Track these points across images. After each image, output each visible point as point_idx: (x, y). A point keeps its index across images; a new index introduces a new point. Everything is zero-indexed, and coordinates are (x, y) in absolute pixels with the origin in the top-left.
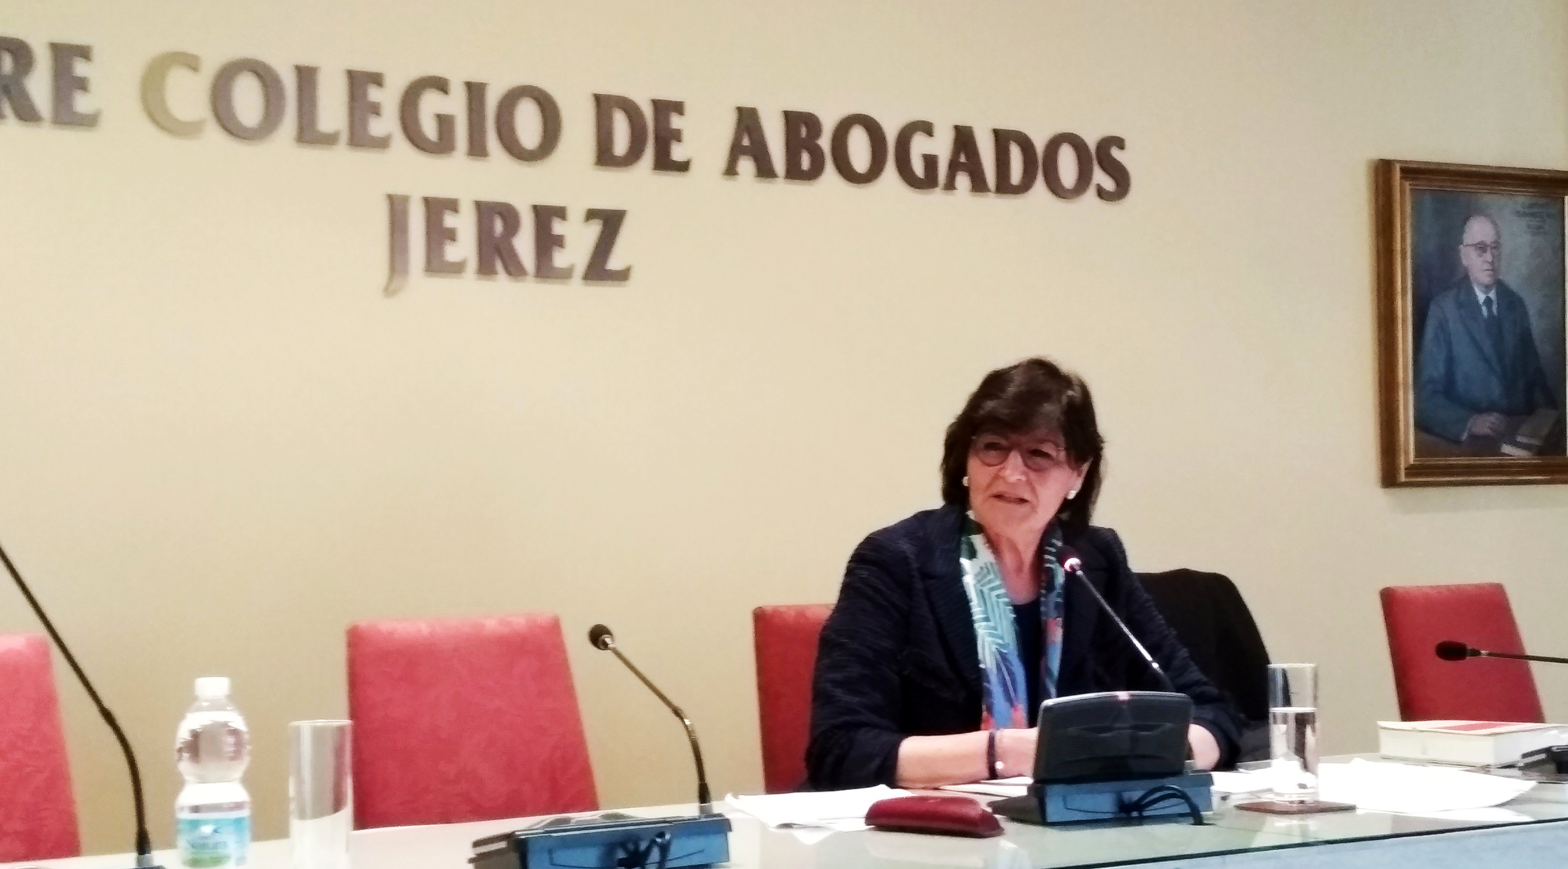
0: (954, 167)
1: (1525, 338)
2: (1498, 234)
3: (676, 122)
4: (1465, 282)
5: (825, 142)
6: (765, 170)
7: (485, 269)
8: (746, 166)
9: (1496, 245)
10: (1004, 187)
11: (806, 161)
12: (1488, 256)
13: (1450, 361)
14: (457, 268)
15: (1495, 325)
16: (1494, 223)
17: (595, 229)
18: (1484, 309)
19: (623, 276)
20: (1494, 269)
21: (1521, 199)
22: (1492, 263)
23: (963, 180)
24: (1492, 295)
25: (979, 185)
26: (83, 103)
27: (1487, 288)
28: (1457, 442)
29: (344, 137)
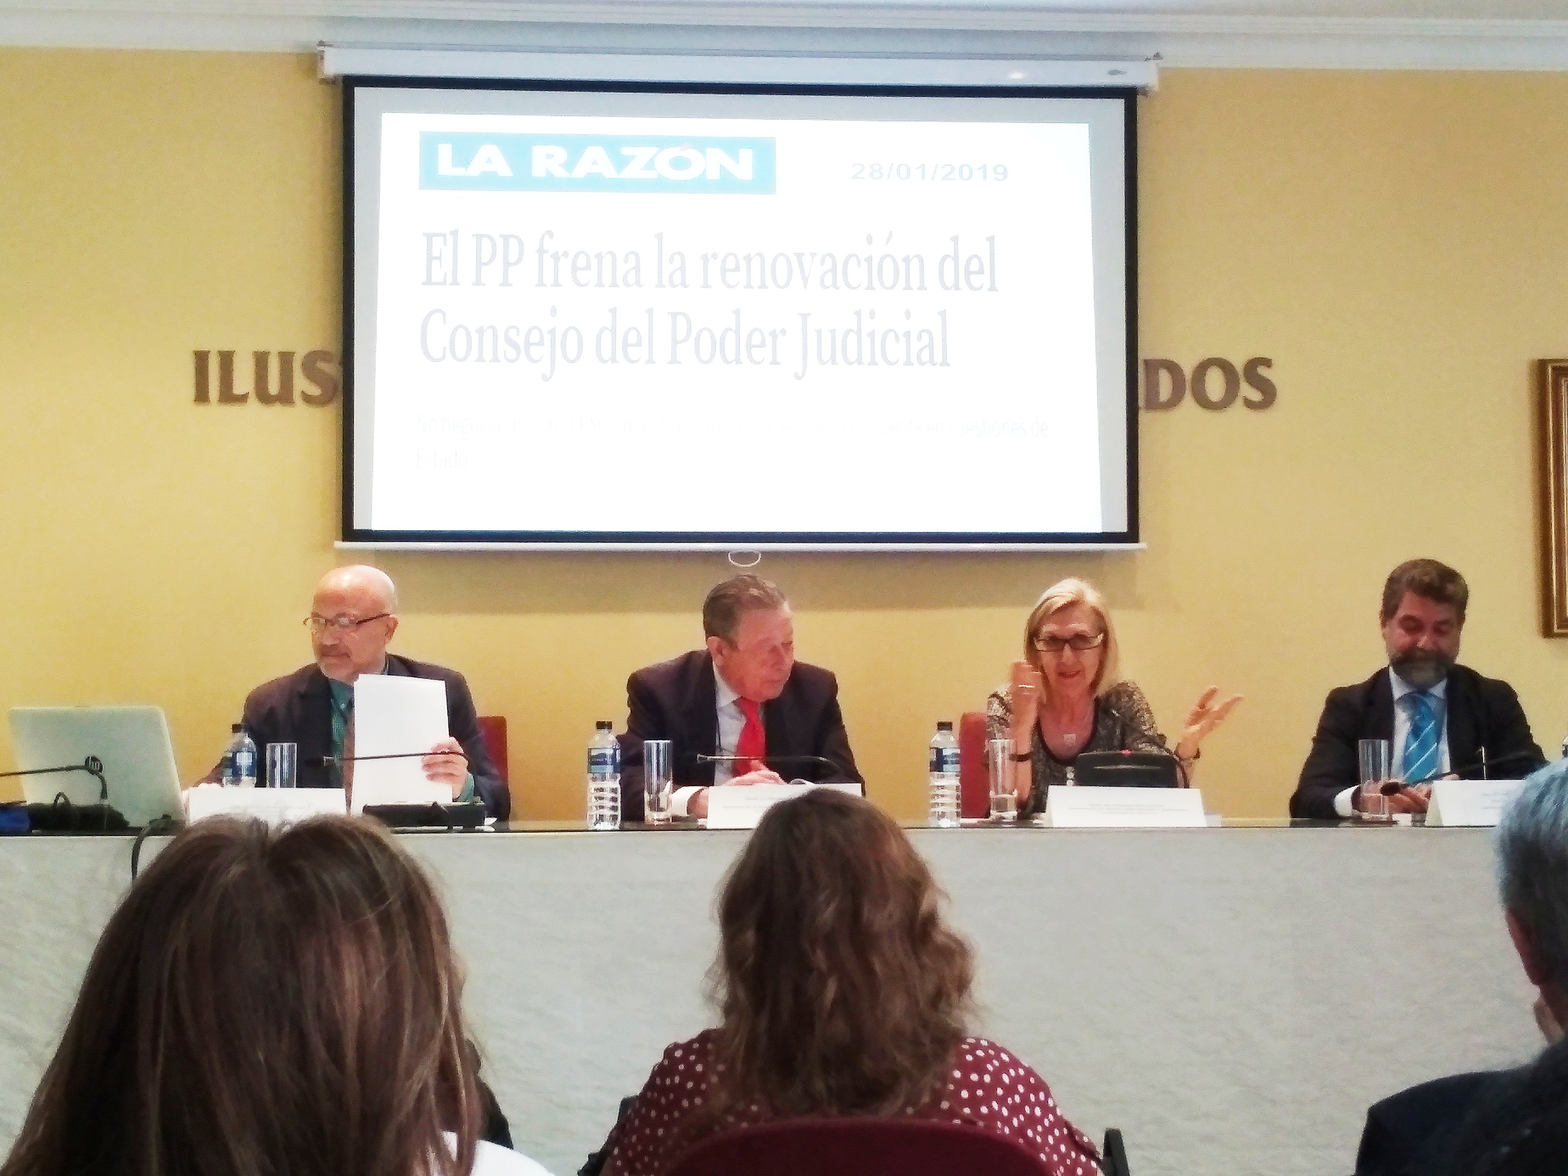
10: (1153, 403)
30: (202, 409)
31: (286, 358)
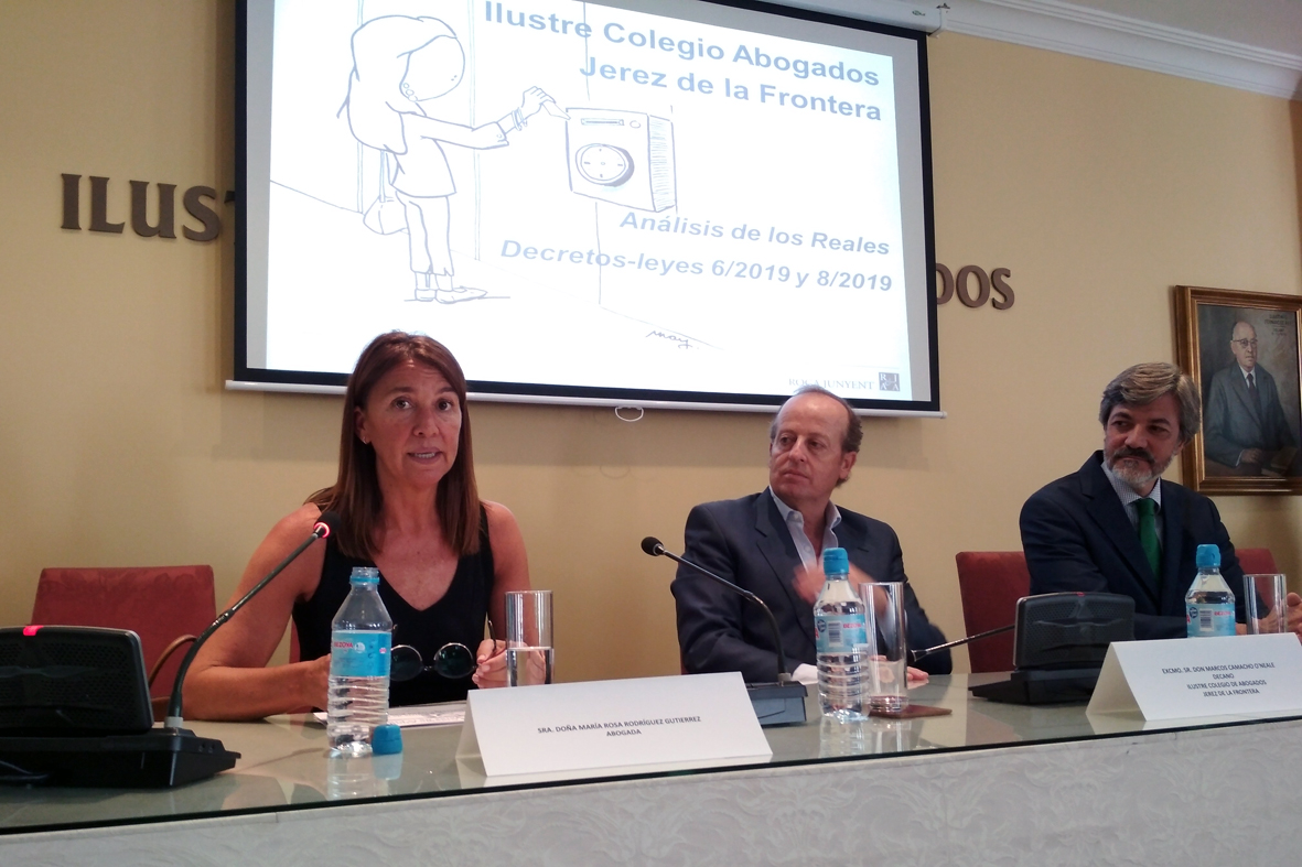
1: (1275, 403)
2: (1255, 335)
4: (1235, 364)
9: (1254, 341)
12: (1249, 348)
13: (1227, 415)
15: (1254, 391)
16: (1253, 328)
18: (1248, 382)
20: (1253, 356)
21: (1269, 311)
22: (1252, 352)
24: (1253, 373)
27: (1249, 369)
28: (1233, 467)
30: (70, 235)
31: (166, 191)
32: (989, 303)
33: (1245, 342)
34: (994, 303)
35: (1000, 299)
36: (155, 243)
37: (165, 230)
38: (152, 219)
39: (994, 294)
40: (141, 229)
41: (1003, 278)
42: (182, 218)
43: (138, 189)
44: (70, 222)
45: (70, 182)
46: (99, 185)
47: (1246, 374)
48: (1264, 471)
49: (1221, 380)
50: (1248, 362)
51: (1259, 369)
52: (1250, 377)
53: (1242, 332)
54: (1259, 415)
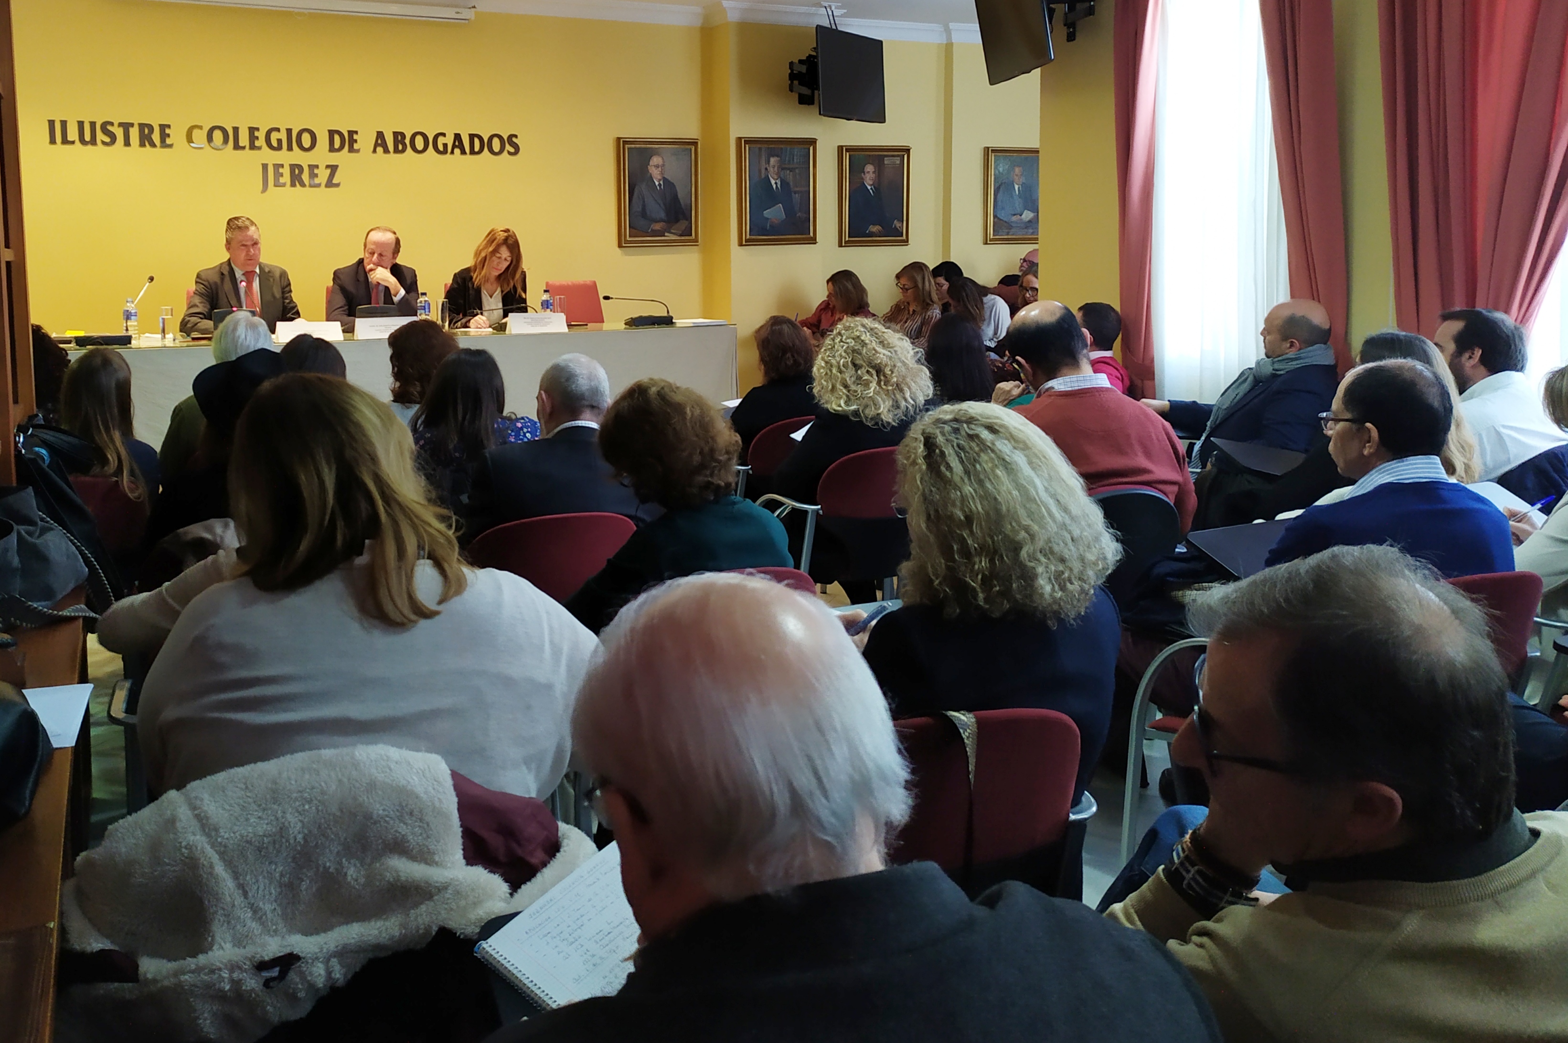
0: (454, 146)
1: (675, 198)
2: (664, 162)
3: (355, 137)
4: (651, 178)
5: (407, 141)
6: (386, 151)
7: (293, 185)
8: (380, 150)
9: (663, 165)
10: (472, 152)
11: (400, 147)
12: (660, 169)
13: (644, 206)
14: (284, 185)
15: (661, 192)
16: (665, 159)
17: (329, 171)
18: (658, 187)
19: (338, 185)
20: (662, 173)
21: (676, 149)
22: (661, 171)
23: (457, 151)
24: (661, 182)
25: (463, 152)
26: (168, 141)
27: (659, 180)
28: (647, 232)
29: (248, 147)
32: (505, 152)
33: (657, 166)
34: (509, 153)
35: (512, 150)
36: (90, 147)
37: (93, 142)
38: (87, 137)
39: (508, 147)
40: (83, 141)
41: (514, 139)
42: (100, 136)
43: (81, 124)
44: (53, 141)
45: (52, 123)
46: (64, 124)
47: (657, 183)
48: (666, 234)
49: (642, 188)
50: (659, 177)
51: (665, 179)
52: (660, 185)
53: (656, 160)
54: (664, 204)
